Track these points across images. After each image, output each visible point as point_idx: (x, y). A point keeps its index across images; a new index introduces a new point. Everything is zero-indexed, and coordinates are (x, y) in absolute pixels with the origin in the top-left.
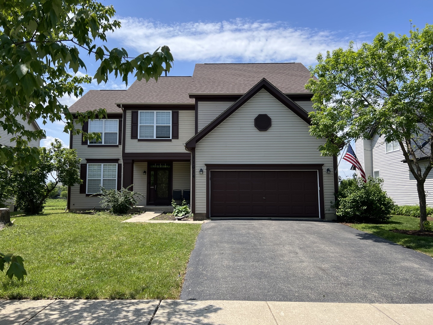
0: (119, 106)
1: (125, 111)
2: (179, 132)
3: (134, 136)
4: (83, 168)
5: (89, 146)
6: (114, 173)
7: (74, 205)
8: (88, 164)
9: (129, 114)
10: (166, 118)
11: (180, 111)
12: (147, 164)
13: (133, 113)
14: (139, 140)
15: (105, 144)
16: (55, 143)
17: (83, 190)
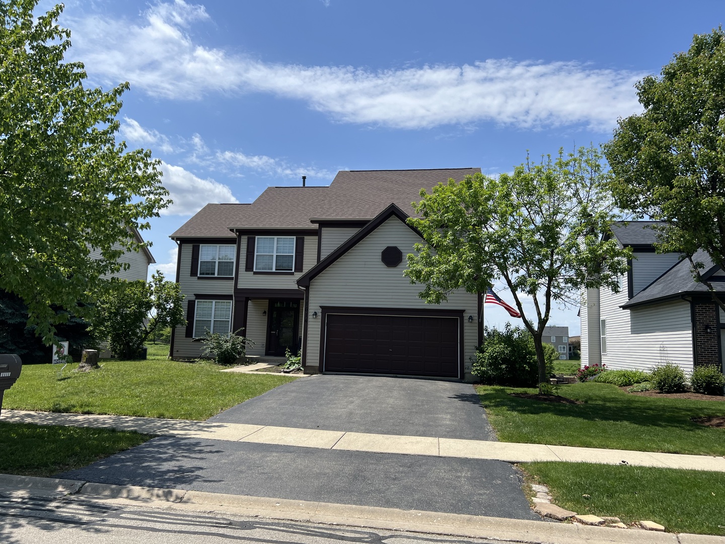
0: (232, 230)
1: (239, 237)
2: (304, 263)
3: (249, 268)
4: (191, 305)
5: (199, 278)
6: (228, 312)
7: (177, 351)
8: (196, 301)
9: (244, 240)
10: (288, 246)
11: (306, 237)
12: (268, 303)
13: (249, 239)
14: (255, 273)
15: (218, 275)
16: (157, 275)
17: (189, 333)
